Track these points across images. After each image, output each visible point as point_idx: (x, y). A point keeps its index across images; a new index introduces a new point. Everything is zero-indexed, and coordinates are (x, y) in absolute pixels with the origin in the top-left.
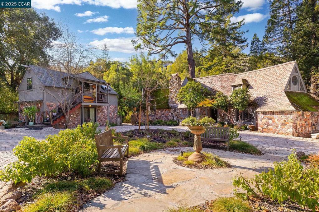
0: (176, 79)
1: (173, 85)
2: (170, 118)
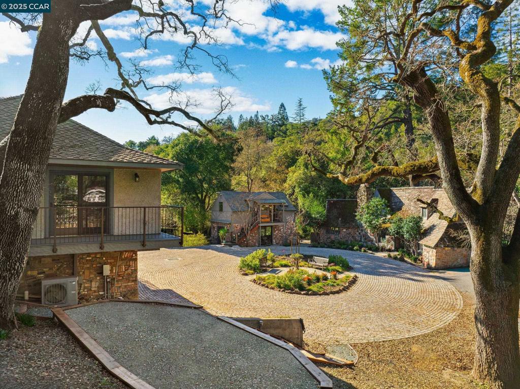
0: (364, 191)
1: (362, 198)
2: (357, 238)
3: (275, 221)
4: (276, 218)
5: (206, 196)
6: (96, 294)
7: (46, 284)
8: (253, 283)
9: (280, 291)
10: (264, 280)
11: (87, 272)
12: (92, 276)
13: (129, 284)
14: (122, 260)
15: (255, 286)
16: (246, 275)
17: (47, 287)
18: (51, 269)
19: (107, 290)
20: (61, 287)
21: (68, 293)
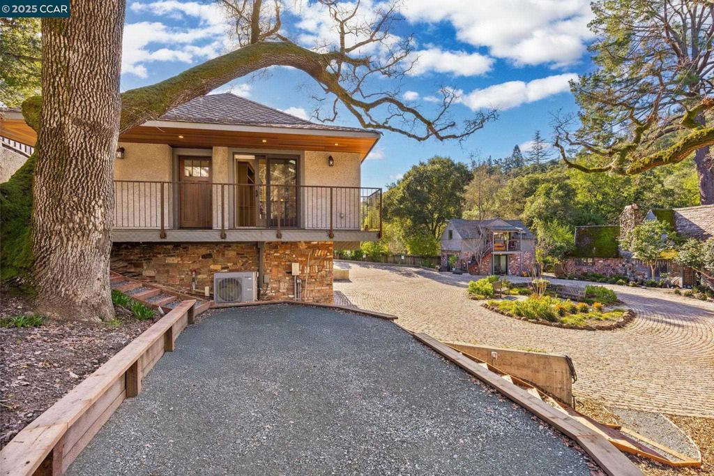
0: (631, 214)
1: (627, 223)
2: (620, 271)
3: (510, 249)
4: (512, 246)
5: (436, 227)
6: (284, 296)
7: (219, 277)
8: (484, 309)
9: (520, 319)
10: (497, 305)
11: (274, 270)
12: (280, 275)
13: (323, 288)
14: (315, 259)
15: (487, 312)
16: (476, 299)
17: (219, 281)
18: (235, 264)
19: (297, 293)
20: (236, 283)
21: (244, 289)
